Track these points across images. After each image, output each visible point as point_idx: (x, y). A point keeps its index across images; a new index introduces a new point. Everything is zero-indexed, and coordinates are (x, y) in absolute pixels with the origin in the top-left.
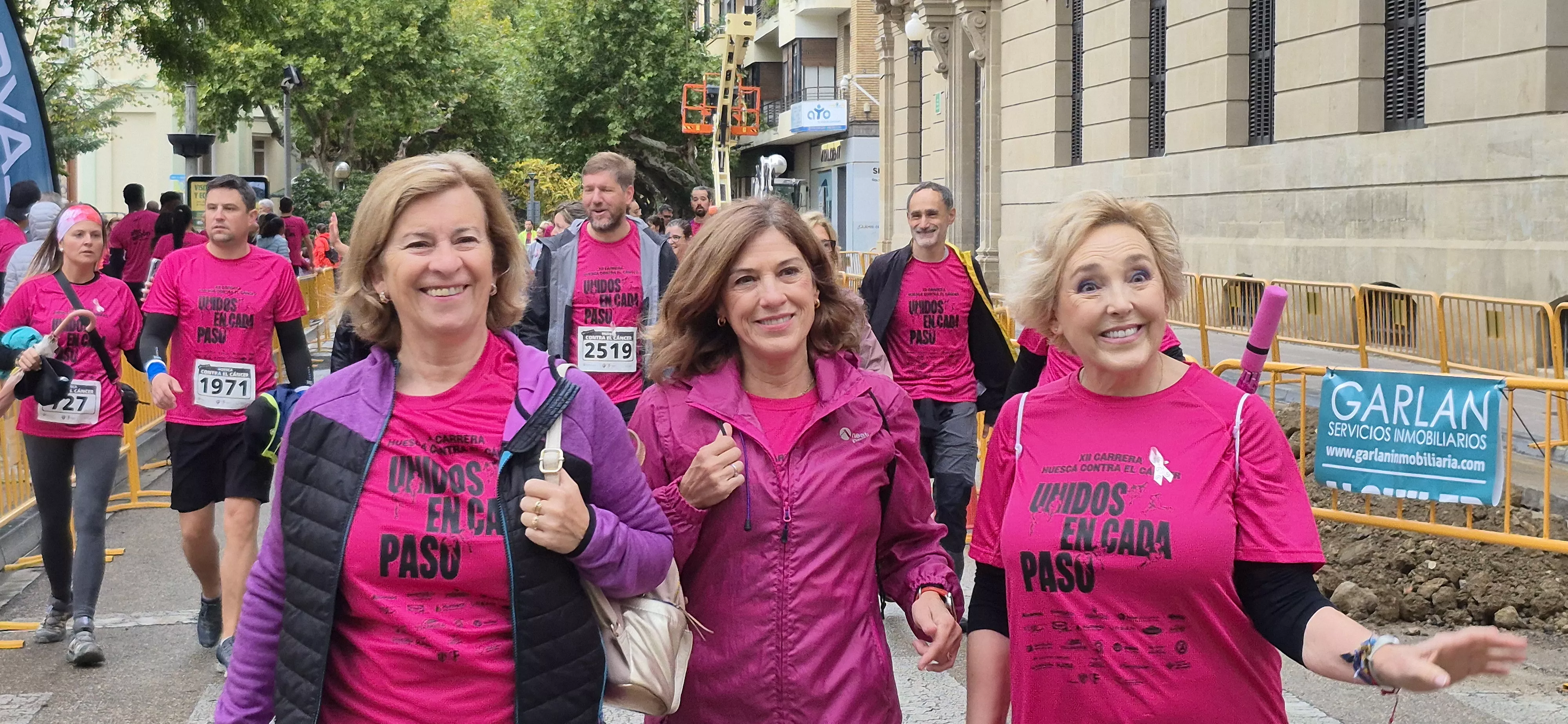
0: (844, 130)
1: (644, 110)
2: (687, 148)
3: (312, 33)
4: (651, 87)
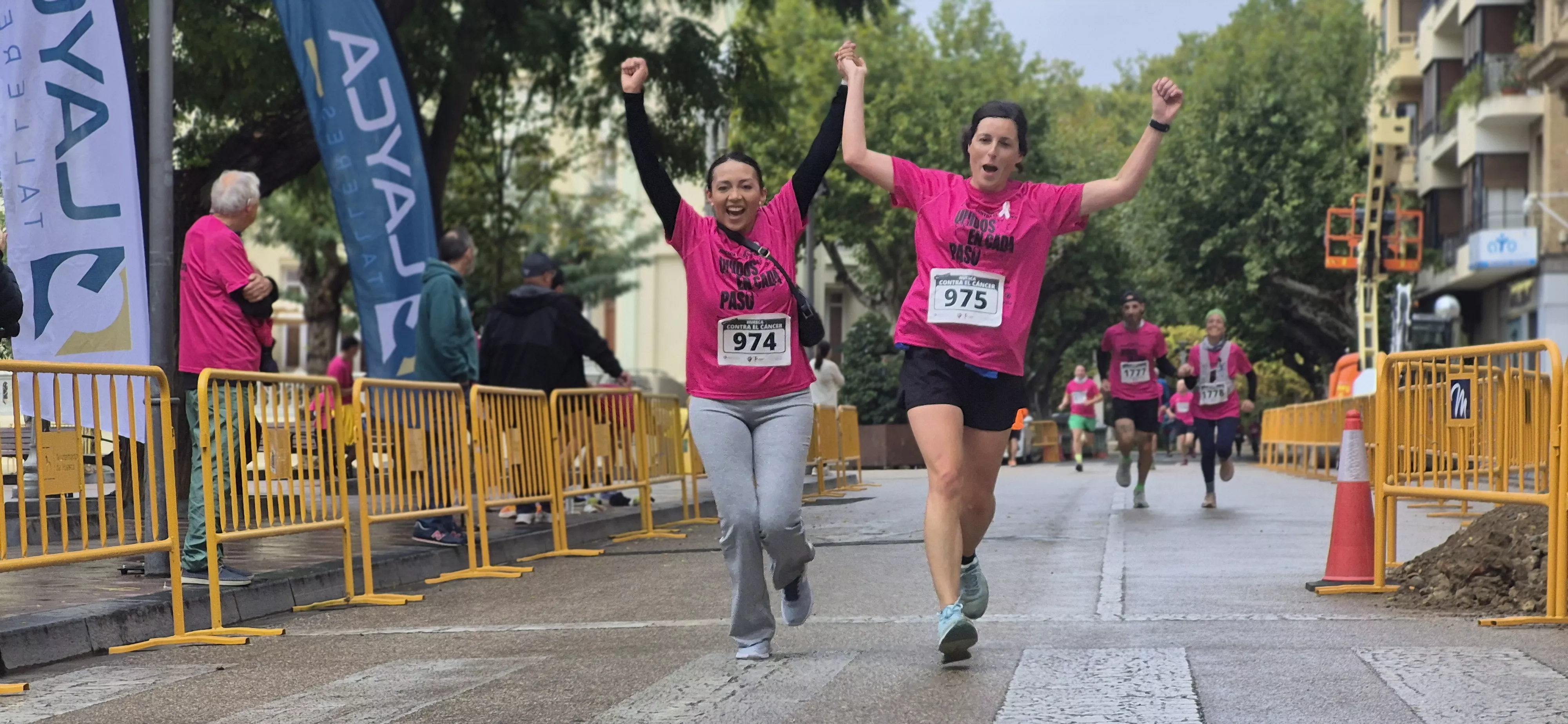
0: (1534, 265)
1: (1288, 245)
4: (1297, 218)
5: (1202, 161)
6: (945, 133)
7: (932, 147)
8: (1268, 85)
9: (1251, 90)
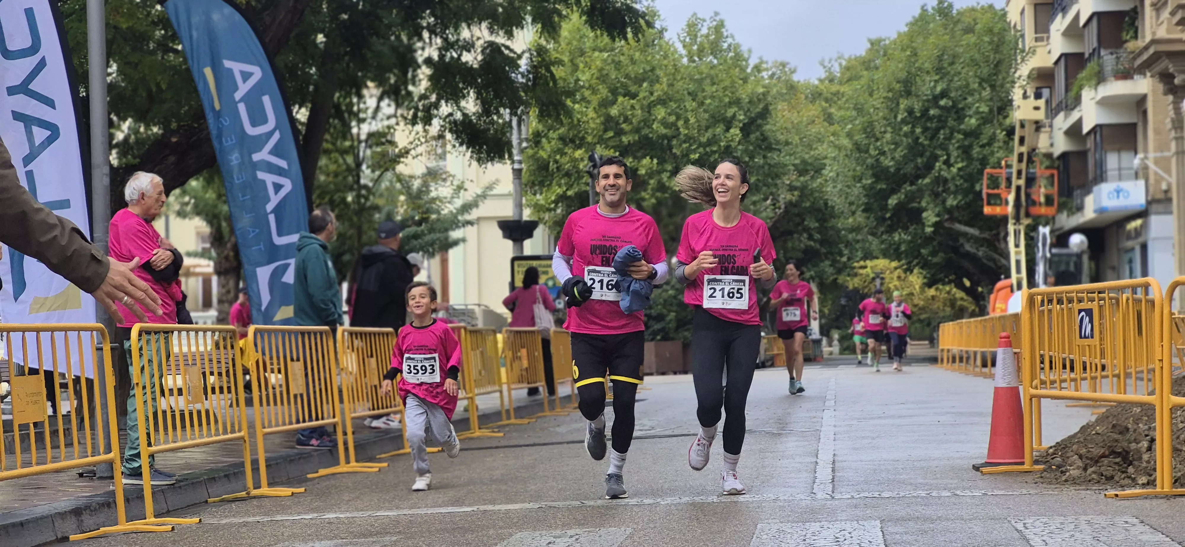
0: (1143, 208)
1: (955, 198)
2: (998, 234)
3: (646, 137)
4: (961, 177)
5: (888, 136)
8: (937, 77)
9: (923, 81)
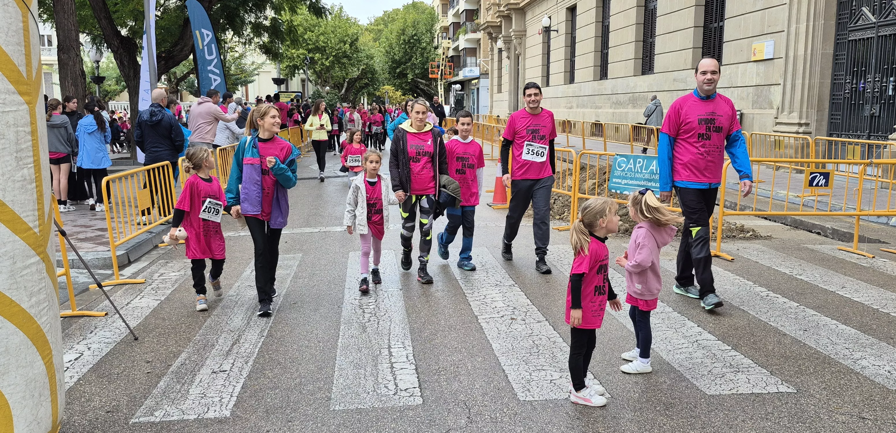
0: (479, 76)
1: (419, 71)
4: (420, 63)
5: (397, 48)
6: (333, 41)
7: (330, 45)
8: (413, 29)
9: (409, 30)
